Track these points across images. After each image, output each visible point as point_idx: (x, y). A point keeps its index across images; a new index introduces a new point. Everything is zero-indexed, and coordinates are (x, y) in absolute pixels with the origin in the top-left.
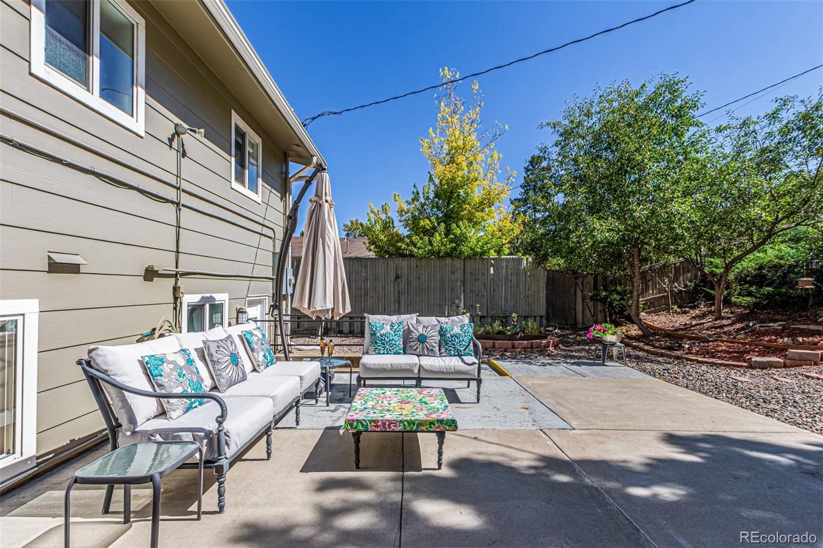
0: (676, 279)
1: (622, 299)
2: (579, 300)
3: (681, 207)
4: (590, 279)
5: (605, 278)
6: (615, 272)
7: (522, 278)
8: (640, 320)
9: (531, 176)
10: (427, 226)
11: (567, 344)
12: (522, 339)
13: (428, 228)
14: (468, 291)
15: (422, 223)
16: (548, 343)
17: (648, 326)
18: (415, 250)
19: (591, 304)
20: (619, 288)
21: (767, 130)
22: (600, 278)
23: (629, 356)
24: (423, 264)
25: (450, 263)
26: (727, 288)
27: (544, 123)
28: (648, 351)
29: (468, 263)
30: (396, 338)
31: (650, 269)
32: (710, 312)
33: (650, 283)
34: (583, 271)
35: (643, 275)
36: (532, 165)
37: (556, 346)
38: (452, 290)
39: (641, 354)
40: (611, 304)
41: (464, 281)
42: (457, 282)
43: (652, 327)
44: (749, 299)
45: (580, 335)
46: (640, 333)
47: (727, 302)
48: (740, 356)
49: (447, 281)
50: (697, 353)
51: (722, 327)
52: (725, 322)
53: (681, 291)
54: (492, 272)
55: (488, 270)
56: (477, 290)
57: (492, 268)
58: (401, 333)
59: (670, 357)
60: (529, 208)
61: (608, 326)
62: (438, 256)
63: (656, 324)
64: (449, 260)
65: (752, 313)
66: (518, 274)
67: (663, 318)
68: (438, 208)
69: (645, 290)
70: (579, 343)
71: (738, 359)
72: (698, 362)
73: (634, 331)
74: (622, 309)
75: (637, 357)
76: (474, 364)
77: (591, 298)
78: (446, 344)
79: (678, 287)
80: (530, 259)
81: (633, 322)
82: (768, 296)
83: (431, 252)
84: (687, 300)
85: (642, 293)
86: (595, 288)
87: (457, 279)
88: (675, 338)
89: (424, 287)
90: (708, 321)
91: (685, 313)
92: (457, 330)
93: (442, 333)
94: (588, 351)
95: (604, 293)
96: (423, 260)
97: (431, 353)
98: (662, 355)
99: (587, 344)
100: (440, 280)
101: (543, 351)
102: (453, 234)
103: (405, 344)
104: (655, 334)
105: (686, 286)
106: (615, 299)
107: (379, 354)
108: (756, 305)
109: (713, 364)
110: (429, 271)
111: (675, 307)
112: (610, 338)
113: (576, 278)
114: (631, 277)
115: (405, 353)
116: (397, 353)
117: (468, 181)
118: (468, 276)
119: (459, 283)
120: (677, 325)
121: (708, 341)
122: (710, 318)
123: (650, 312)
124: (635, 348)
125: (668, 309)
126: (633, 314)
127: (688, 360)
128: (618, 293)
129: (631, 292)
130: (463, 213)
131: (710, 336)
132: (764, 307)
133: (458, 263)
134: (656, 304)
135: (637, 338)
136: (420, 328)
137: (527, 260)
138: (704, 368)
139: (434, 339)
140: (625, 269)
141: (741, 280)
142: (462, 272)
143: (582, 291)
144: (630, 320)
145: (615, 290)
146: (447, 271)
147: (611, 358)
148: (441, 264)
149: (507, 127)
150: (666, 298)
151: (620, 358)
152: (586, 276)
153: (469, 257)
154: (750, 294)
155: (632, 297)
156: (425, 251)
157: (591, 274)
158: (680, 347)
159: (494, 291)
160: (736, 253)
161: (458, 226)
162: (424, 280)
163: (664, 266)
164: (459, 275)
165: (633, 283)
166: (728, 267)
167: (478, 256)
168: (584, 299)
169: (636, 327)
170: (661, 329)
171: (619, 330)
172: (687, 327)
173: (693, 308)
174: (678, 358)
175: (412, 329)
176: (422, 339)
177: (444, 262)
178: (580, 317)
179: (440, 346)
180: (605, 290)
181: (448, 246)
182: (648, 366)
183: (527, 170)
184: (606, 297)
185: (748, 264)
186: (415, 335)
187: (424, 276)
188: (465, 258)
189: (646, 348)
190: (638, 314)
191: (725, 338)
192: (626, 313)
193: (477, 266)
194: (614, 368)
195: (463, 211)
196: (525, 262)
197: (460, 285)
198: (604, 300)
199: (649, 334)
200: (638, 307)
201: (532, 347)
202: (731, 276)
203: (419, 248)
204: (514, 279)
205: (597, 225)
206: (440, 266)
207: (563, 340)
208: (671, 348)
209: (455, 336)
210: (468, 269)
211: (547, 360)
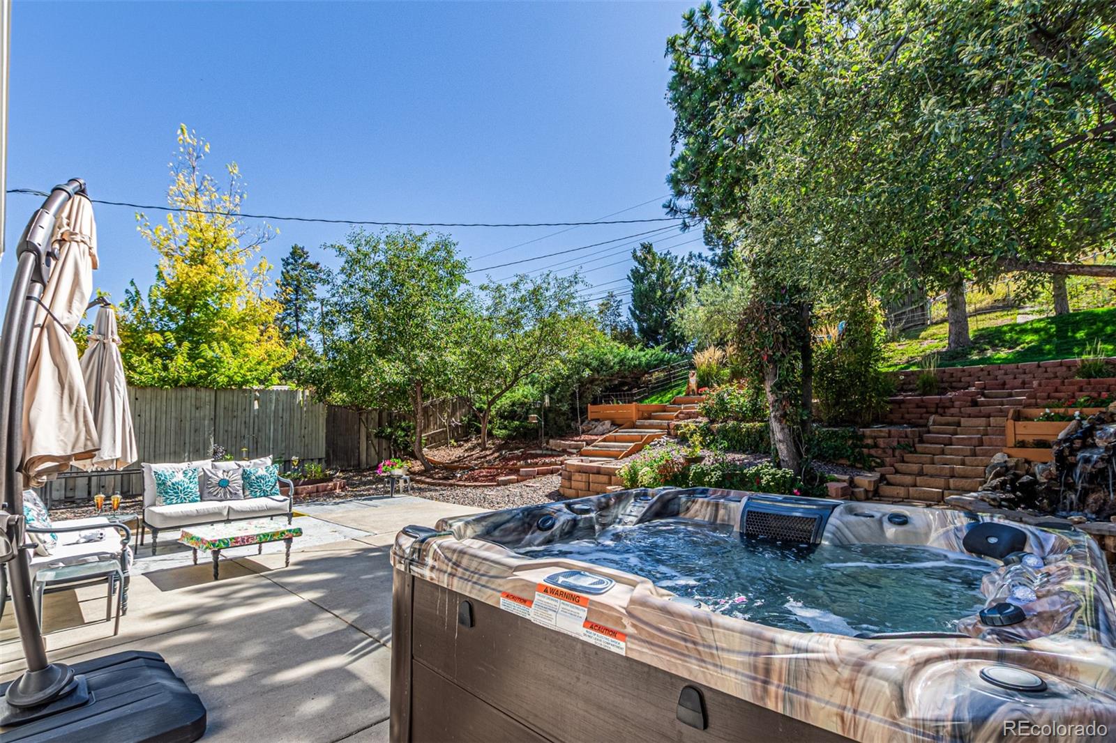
0: (453, 414)
1: (406, 435)
2: (363, 438)
3: (452, 357)
4: (375, 415)
5: (390, 414)
6: (400, 408)
7: (297, 415)
8: (423, 455)
9: (291, 273)
10: (156, 343)
11: (353, 485)
12: (304, 484)
13: (159, 345)
14: (221, 432)
15: (149, 338)
16: (335, 485)
17: (429, 460)
18: (136, 376)
19: (375, 441)
20: (403, 424)
21: (512, 296)
22: (385, 414)
23: (413, 489)
24: (148, 396)
25: (194, 395)
26: (490, 422)
27: (328, 244)
28: (428, 483)
29: (222, 395)
30: (191, 485)
31: (431, 404)
32: (479, 444)
33: (431, 418)
34: (368, 406)
35: (425, 410)
36: (293, 258)
37: (343, 488)
38: (195, 431)
39: (422, 486)
40: (395, 441)
41: (215, 419)
42: (204, 419)
43: (432, 462)
44: (504, 431)
45: (365, 476)
46: (423, 468)
47: (490, 435)
48: (492, 478)
49: (188, 419)
50: (466, 480)
51: (485, 457)
52: (488, 452)
53: (457, 426)
54: (256, 406)
55: (251, 404)
56: (234, 429)
57: (256, 402)
58: (196, 480)
59: (445, 485)
60: (289, 314)
61: (396, 461)
62: (176, 385)
63: (436, 459)
64: (191, 391)
65: (507, 443)
66: (291, 410)
67: (442, 453)
68: (171, 317)
69: (427, 427)
70: (365, 484)
71: (491, 480)
72: (465, 486)
73: (417, 466)
74: (407, 445)
75: (420, 489)
76: (285, 500)
77: (376, 436)
78: (250, 485)
79: (455, 421)
80: (307, 392)
81: (416, 458)
82: (516, 429)
83: (163, 380)
84: (463, 433)
85: (425, 428)
86: (380, 424)
87: (205, 416)
88: (450, 469)
89: (148, 428)
90: (476, 453)
91: (460, 446)
92: (262, 472)
93: (245, 476)
94: (376, 489)
95: (389, 430)
96: (149, 391)
97: (234, 496)
98: (439, 485)
99: (374, 483)
100: (176, 418)
101: (330, 494)
102: (202, 357)
103: (201, 491)
104: (435, 468)
105: (461, 421)
106: (400, 436)
107: (171, 504)
108: (509, 437)
109: (475, 487)
110: (158, 404)
111: (453, 441)
112: (397, 472)
113: (360, 414)
114: (415, 414)
115: (202, 500)
116: (194, 501)
117: (224, 290)
118: (221, 412)
119: (206, 422)
120: (453, 458)
121: (474, 470)
122: (478, 450)
123: (432, 447)
124: (418, 482)
125: (446, 444)
126: (416, 449)
127: (458, 485)
128: (403, 429)
129: (415, 428)
130: (215, 330)
131: (476, 465)
132: (513, 438)
133: (206, 395)
134: (437, 438)
135: (421, 473)
136: (220, 474)
137: (303, 394)
138: (469, 490)
139: (237, 482)
140: (409, 404)
141: (501, 415)
142: (213, 407)
143: (367, 428)
144: (413, 456)
145: (400, 426)
146: (189, 406)
147: (398, 492)
148: (179, 397)
149: (278, 231)
150: (444, 432)
151: (406, 491)
152: (371, 411)
153: (224, 389)
154: (505, 428)
155: (415, 433)
156: (154, 378)
157: (376, 410)
158: (454, 477)
159: (259, 431)
160: (496, 392)
161: (210, 347)
162: (148, 418)
163: (444, 401)
164: (207, 411)
165: (415, 418)
166: (491, 403)
167: (237, 387)
168: (368, 437)
169: (419, 463)
170: (440, 463)
171: (404, 464)
172: (460, 459)
173: (467, 441)
174: (451, 485)
175: (210, 475)
176: (224, 484)
177: (184, 393)
178: (363, 457)
179: (243, 489)
180: (390, 426)
181: (194, 373)
182: (428, 494)
183: (286, 263)
184: (391, 434)
185: (504, 402)
186: (215, 480)
187: (148, 414)
188: (218, 389)
189: (428, 480)
190: (420, 450)
191: (486, 465)
192: (410, 449)
193: (235, 399)
194: (400, 499)
195: (214, 326)
196: (301, 395)
197: (209, 424)
198: (389, 437)
199: (430, 468)
200: (420, 443)
201: (317, 491)
202: (493, 412)
203: (141, 373)
204: (286, 416)
205: (387, 369)
206: (176, 399)
207: (349, 483)
208: (446, 478)
209: (261, 477)
210: (221, 403)
211: (337, 500)
